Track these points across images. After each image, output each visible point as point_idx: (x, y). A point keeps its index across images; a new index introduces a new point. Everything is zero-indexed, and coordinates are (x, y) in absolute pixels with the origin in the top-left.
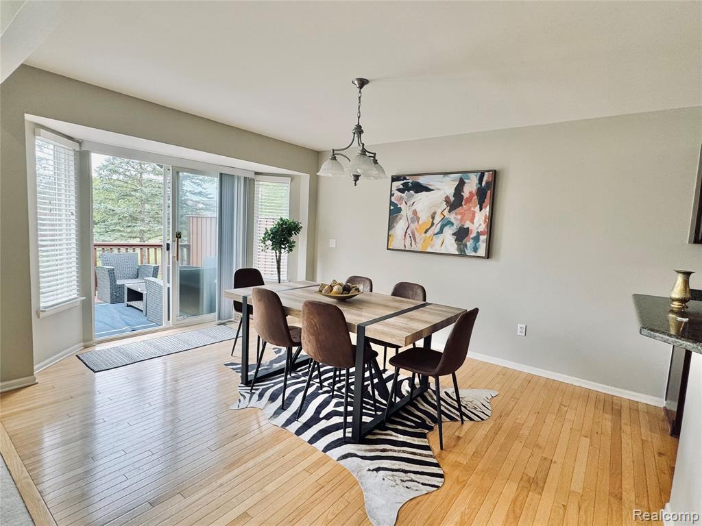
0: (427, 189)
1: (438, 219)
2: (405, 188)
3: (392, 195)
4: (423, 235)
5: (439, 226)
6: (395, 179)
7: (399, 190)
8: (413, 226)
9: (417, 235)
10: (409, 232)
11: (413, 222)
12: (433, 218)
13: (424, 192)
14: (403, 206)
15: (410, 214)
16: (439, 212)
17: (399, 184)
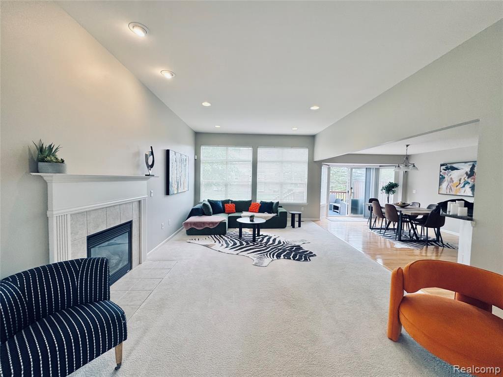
0: (457, 169)
1: (462, 181)
2: (447, 169)
3: (441, 172)
4: (455, 188)
5: (463, 184)
6: (442, 165)
7: (444, 170)
8: (450, 184)
9: (452, 188)
10: (449, 186)
11: (450, 182)
12: (460, 181)
13: (456, 171)
14: (446, 176)
15: (449, 180)
16: (463, 178)
17: (444, 167)
